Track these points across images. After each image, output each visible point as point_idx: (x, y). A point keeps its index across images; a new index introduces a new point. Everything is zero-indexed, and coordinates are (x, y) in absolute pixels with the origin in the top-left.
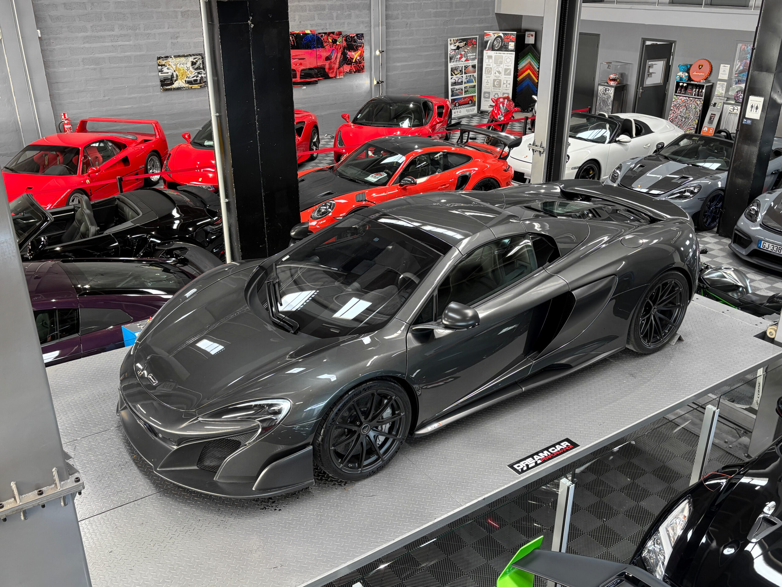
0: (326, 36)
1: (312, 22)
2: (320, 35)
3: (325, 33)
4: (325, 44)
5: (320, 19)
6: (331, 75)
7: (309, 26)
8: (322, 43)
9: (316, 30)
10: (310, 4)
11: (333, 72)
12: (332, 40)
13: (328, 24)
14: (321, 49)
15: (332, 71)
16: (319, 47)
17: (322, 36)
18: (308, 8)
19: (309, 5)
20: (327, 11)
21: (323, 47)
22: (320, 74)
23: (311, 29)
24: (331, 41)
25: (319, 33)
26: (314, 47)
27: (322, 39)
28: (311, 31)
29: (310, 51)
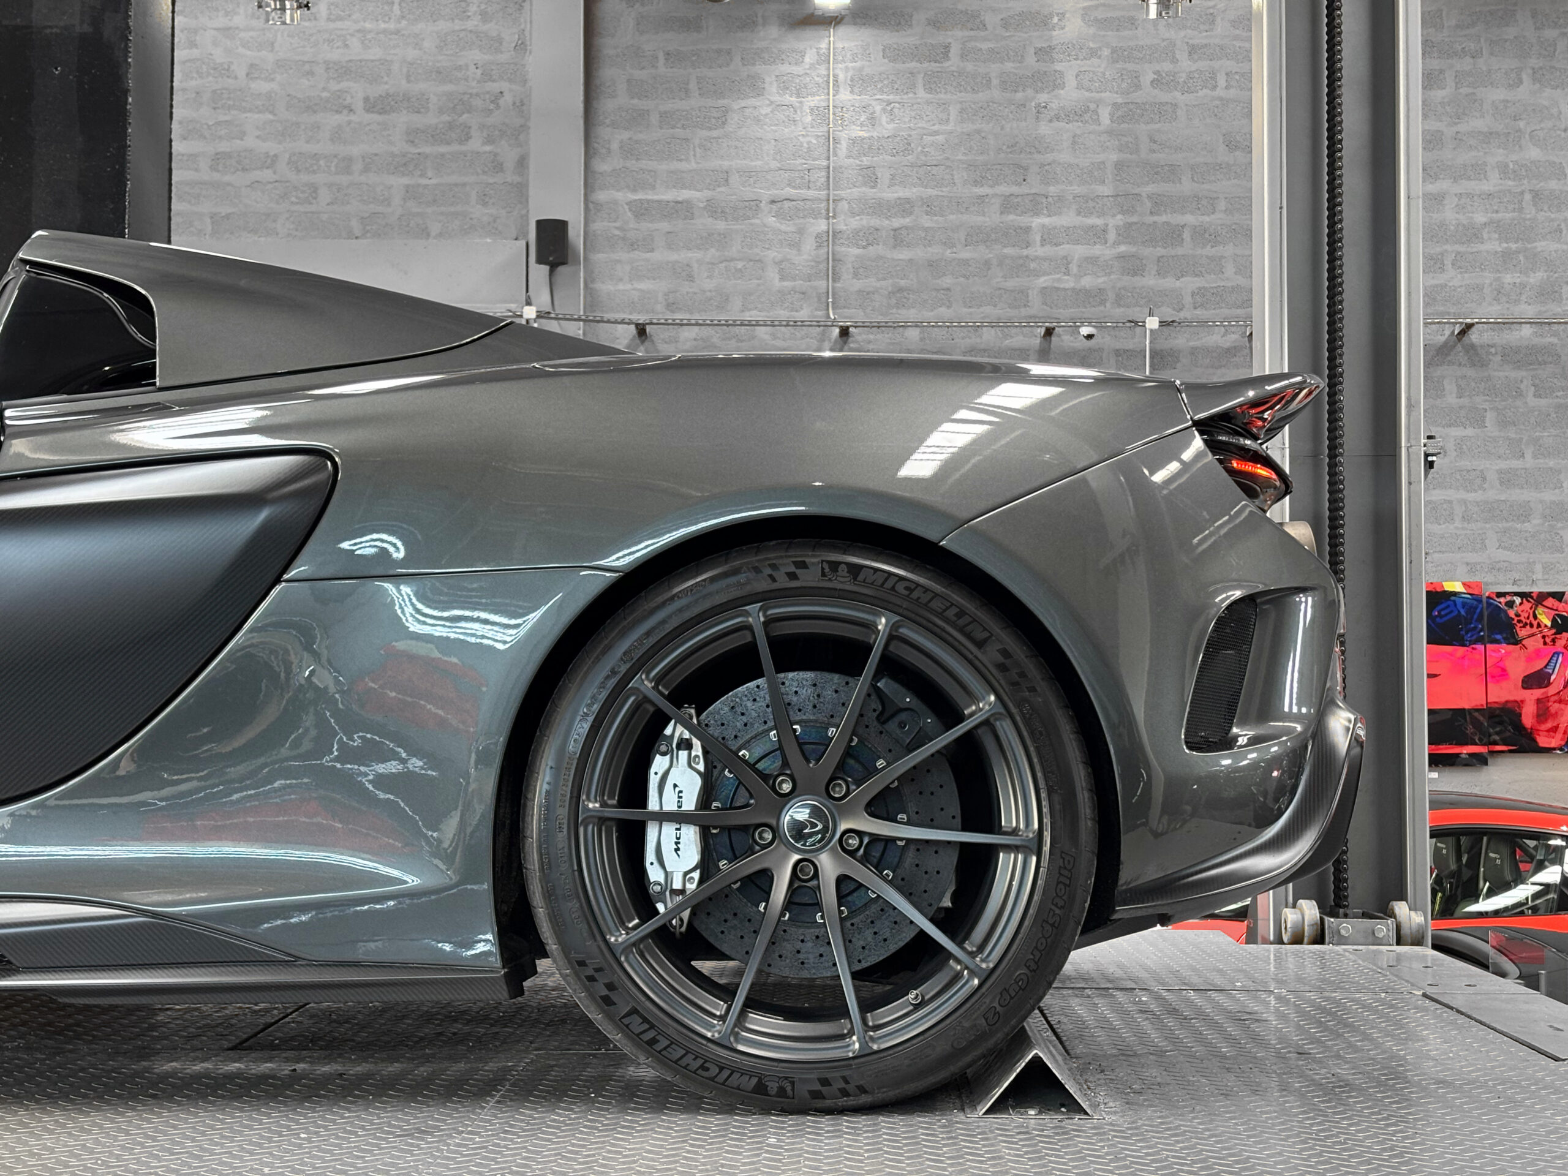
0: (1527, 606)
1: (1472, 557)
2: (1502, 600)
3: (1523, 595)
4: (1522, 633)
5: (1505, 548)
6: (1543, 741)
7: (1462, 570)
8: (1513, 626)
9: (1487, 584)
10: (1471, 496)
11: (1555, 729)
12: (1554, 621)
13: (1538, 567)
14: (1504, 648)
15: (1549, 725)
16: (1497, 642)
17: (1510, 604)
18: (1459, 511)
19: (1464, 502)
20: (1536, 521)
21: (1514, 640)
22: (1497, 733)
23: (1467, 580)
24: (1549, 624)
25: (1500, 595)
26: (1480, 640)
27: (1512, 613)
28: (1464, 584)
29: (1461, 651)
